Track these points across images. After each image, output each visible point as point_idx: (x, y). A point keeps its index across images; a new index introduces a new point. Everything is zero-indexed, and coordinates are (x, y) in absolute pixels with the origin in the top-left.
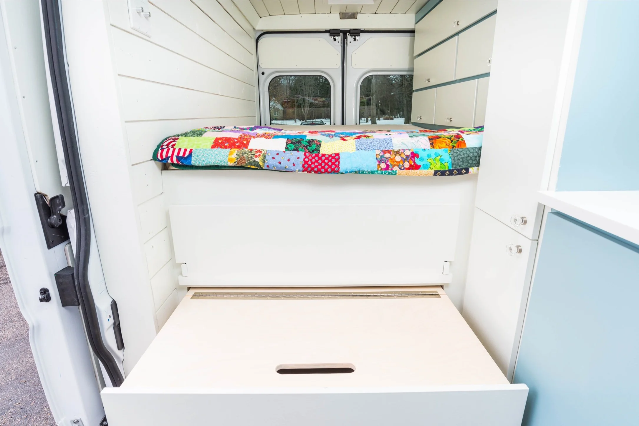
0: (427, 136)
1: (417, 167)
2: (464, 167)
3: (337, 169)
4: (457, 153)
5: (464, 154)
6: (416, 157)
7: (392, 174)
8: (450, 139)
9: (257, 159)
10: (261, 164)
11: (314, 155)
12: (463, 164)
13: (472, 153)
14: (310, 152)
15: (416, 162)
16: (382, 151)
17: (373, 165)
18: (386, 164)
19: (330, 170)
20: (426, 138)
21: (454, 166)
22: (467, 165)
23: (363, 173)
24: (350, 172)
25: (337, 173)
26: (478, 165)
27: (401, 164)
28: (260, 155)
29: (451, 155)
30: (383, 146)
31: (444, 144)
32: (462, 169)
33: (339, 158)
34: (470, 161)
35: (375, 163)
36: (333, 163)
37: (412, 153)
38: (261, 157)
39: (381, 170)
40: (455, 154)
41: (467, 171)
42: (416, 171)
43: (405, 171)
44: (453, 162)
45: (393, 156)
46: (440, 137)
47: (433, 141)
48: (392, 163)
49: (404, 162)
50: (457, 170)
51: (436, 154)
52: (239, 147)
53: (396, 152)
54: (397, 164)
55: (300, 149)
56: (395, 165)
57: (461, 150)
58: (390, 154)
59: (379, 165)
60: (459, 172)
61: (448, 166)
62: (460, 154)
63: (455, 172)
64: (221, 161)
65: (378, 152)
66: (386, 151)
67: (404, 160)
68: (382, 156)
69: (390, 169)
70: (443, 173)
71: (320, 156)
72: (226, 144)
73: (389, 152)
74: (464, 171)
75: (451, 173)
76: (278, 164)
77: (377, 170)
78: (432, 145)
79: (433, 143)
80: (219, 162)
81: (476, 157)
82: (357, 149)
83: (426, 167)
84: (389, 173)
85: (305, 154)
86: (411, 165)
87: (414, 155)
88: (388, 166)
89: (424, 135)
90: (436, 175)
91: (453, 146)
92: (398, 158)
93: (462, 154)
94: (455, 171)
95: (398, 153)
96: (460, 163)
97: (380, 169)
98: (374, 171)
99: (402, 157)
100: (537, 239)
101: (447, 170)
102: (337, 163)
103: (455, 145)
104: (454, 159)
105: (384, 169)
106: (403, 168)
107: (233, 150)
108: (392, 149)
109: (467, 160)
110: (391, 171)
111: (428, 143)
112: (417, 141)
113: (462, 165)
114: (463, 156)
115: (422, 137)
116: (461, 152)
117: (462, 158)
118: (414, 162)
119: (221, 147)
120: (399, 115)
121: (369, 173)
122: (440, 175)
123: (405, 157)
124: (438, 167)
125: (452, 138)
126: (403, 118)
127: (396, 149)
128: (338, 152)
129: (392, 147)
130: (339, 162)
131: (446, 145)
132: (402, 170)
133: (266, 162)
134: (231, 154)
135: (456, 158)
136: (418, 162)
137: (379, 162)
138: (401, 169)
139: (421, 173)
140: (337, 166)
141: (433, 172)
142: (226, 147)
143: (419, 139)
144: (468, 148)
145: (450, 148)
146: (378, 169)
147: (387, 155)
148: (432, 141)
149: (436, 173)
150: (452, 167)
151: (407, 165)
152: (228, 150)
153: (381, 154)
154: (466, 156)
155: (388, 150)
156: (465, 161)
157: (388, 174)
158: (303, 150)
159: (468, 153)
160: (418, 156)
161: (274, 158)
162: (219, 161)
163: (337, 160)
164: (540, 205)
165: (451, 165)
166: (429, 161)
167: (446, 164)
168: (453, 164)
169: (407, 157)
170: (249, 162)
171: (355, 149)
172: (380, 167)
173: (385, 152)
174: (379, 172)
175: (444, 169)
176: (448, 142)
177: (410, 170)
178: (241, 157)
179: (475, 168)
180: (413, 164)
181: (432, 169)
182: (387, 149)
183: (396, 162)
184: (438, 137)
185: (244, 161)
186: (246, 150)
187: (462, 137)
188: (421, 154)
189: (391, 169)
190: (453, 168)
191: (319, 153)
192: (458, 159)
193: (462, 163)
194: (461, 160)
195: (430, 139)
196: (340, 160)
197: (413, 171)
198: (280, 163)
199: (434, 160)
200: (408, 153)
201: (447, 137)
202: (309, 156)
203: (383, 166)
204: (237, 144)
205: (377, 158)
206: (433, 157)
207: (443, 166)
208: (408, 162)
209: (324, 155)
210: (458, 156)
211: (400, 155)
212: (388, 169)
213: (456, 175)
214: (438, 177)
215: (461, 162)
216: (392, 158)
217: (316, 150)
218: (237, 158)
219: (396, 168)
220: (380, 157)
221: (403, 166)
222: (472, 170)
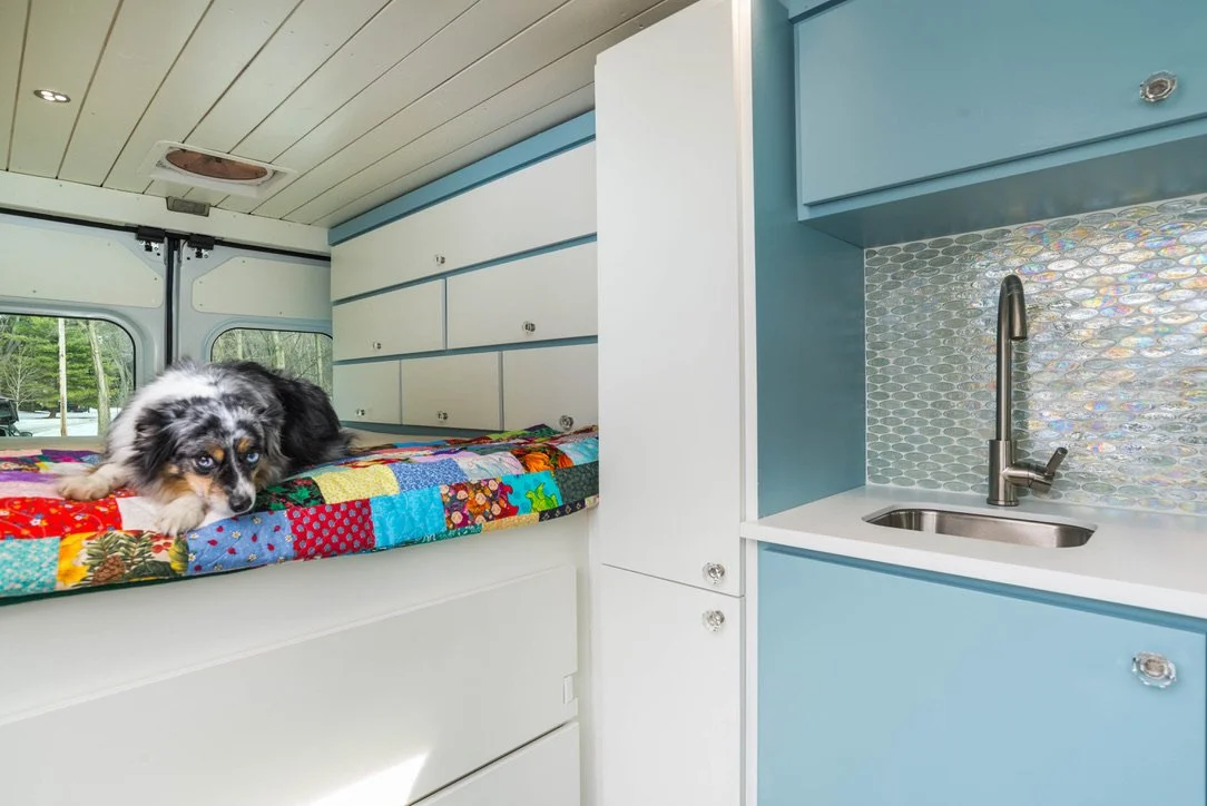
1: (513, 511)
2: (578, 497)
3: (369, 540)
4: (563, 476)
5: (574, 477)
6: (508, 492)
7: (474, 533)
8: (548, 453)
11: (312, 511)
12: (575, 493)
13: (584, 473)
14: (299, 504)
15: (509, 500)
16: (450, 486)
17: (437, 521)
18: (463, 514)
19: (356, 544)
22: (581, 494)
24: (396, 545)
25: (371, 551)
26: (595, 491)
27: (487, 510)
29: (556, 481)
30: (452, 476)
31: (542, 463)
32: (576, 502)
33: (370, 513)
34: (584, 488)
35: (442, 514)
36: (361, 527)
37: (501, 485)
39: (454, 528)
40: (562, 479)
41: (583, 506)
42: (512, 518)
43: (496, 522)
44: (562, 493)
45: (471, 494)
48: (472, 510)
49: (491, 504)
50: (570, 504)
51: (535, 481)
53: (475, 485)
54: (481, 511)
56: (478, 514)
57: (568, 470)
58: (466, 490)
60: (573, 508)
61: (557, 501)
62: (569, 478)
63: (568, 510)
65: (444, 489)
66: (458, 485)
67: (490, 501)
68: (454, 498)
69: (469, 522)
70: (552, 514)
71: (327, 510)
73: (464, 487)
74: (578, 505)
75: (562, 511)
77: (446, 529)
78: (525, 466)
79: (526, 462)
83: (527, 510)
84: (469, 532)
86: (502, 509)
87: (504, 489)
88: (465, 518)
90: (543, 520)
91: (555, 465)
92: (480, 499)
94: (567, 506)
95: (478, 487)
97: (451, 526)
98: (442, 533)
99: (486, 496)
101: (557, 508)
102: (367, 526)
103: (557, 462)
104: (563, 488)
105: (460, 525)
106: (491, 517)
108: (467, 480)
109: (579, 486)
110: (472, 527)
111: (519, 463)
113: (575, 495)
117: (573, 483)
118: (507, 502)
121: (432, 540)
122: (549, 519)
123: (491, 495)
124: (543, 506)
127: (474, 481)
128: (366, 497)
129: (466, 477)
130: (371, 523)
131: (545, 464)
132: (490, 520)
135: (565, 486)
136: (512, 500)
137: (449, 511)
138: (488, 520)
139: (521, 522)
140: (370, 533)
141: (537, 515)
144: (576, 467)
145: (552, 468)
146: (448, 527)
147: (462, 495)
148: (524, 460)
149: (542, 516)
151: (496, 510)
153: (450, 494)
154: (577, 479)
155: (461, 484)
156: (578, 488)
157: (467, 534)
159: (579, 473)
160: (511, 489)
163: (367, 518)
165: (561, 498)
166: (529, 496)
167: (553, 498)
168: (563, 497)
169: (494, 493)
171: (398, 490)
172: (452, 522)
173: (456, 488)
174: (451, 533)
175: (552, 507)
176: (546, 460)
177: (503, 519)
179: (591, 498)
180: (505, 506)
181: (535, 510)
182: (459, 482)
183: (478, 506)
184: (526, 451)
188: (516, 485)
189: (472, 523)
190: (564, 502)
191: (323, 504)
192: (568, 487)
193: (573, 492)
194: (572, 487)
195: (519, 457)
196: (374, 517)
197: (507, 519)
199: (536, 492)
200: (494, 486)
201: (542, 450)
202: (302, 516)
203: (457, 517)
205: (443, 504)
206: (533, 488)
207: (550, 502)
208: (498, 503)
209: (335, 507)
210: (567, 481)
211: (482, 491)
212: (467, 524)
213: (569, 514)
214: (546, 523)
215: (572, 490)
216: (470, 499)
217: (312, 497)
219: (480, 519)
220: (448, 500)
221: (491, 513)
222: (589, 501)
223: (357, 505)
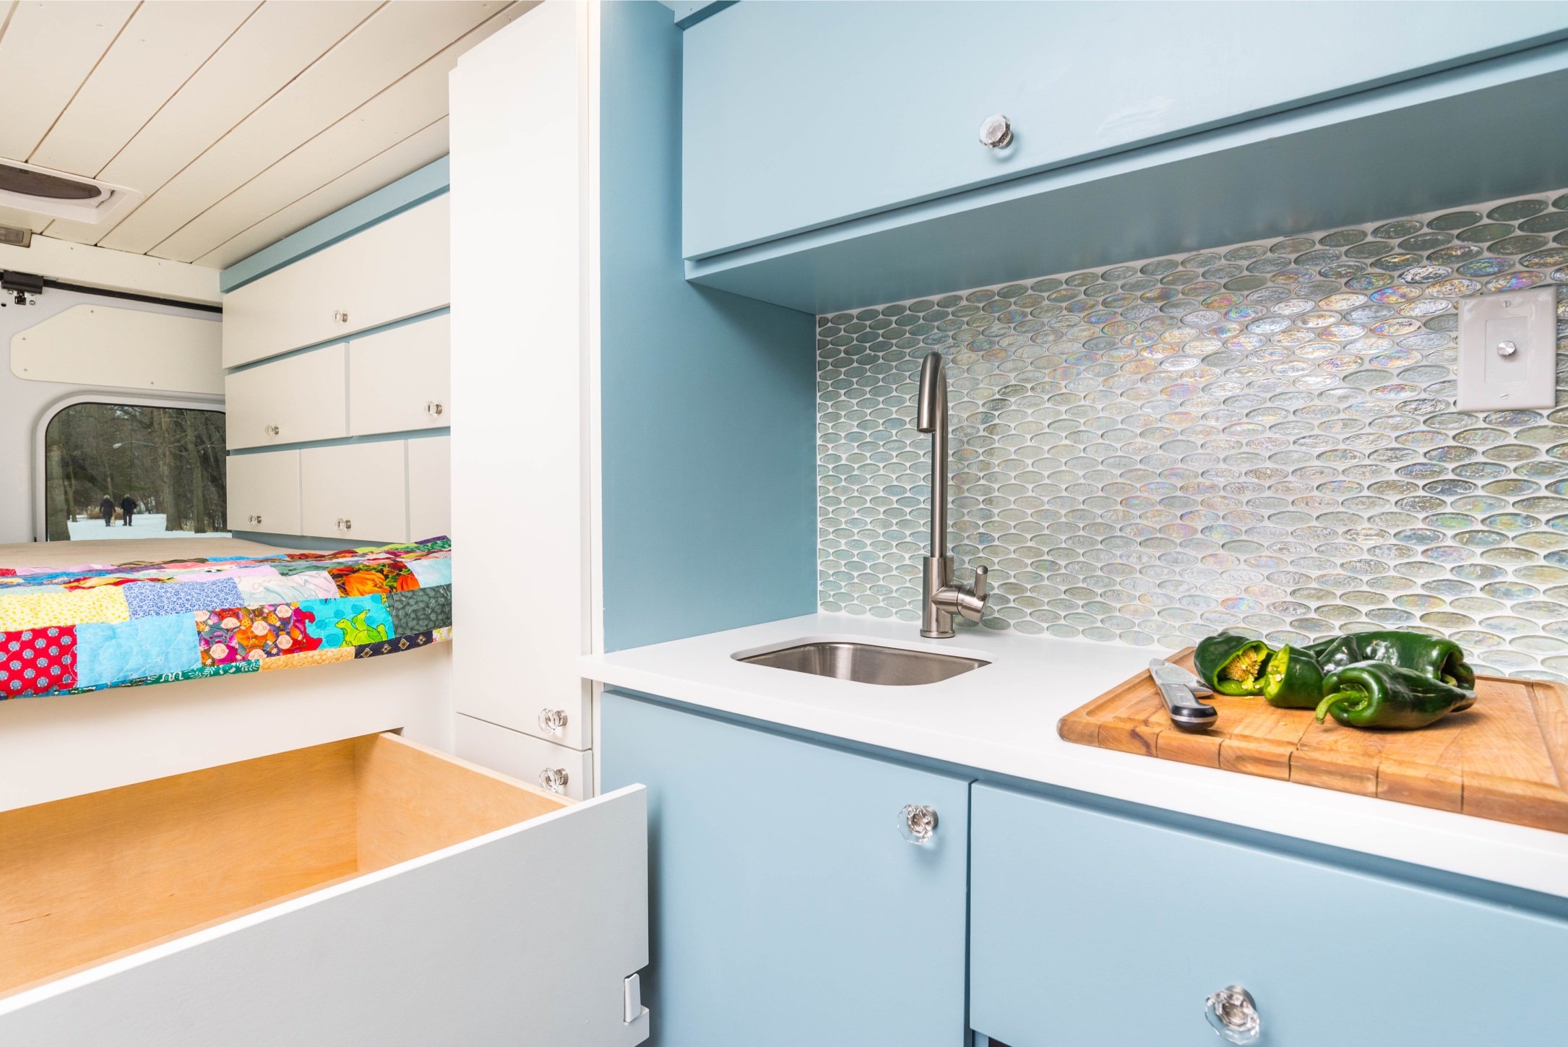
0: (324, 568)
1: (313, 644)
2: (422, 629)
3: (67, 679)
4: (401, 601)
5: (416, 603)
6: (307, 621)
7: (246, 672)
8: (381, 571)
12: (418, 624)
13: (434, 598)
15: (309, 631)
16: (213, 612)
17: (187, 654)
18: (228, 647)
19: (43, 682)
20: (325, 574)
21: (400, 630)
22: (427, 626)
23: (157, 681)
24: (115, 686)
25: (70, 693)
26: (447, 621)
27: (270, 643)
29: (389, 607)
30: (215, 599)
31: (370, 584)
32: (417, 636)
34: (433, 617)
35: (195, 647)
36: (54, 661)
37: (297, 612)
39: (213, 664)
40: (398, 605)
41: (429, 639)
42: (310, 653)
43: (283, 657)
44: (396, 623)
45: (246, 622)
46: (358, 570)
47: (343, 577)
48: (245, 643)
49: (278, 636)
50: (408, 638)
51: (354, 607)
53: (254, 611)
54: (260, 643)
56: (254, 647)
57: (409, 594)
58: (236, 619)
59: (206, 653)
60: (413, 643)
61: (385, 633)
62: (408, 604)
63: (404, 644)
65: (202, 616)
66: (223, 610)
67: (276, 631)
68: (215, 627)
69: (238, 657)
70: (376, 649)
73: (234, 613)
74: (421, 639)
75: (394, 646)
77: (200, 666)
78: (343, 588)
79: (344, 584)
81: (443, 605)
82: (135, 613)
83: (335, 641)
84: (238, 670)
86: (295, 642)
87: (302, 616)
88: (232, 652)
89: (317, 568)
90: (362, 657)
91: (392, 588)
92: (260, 628)
93: (412, 602)
94: (403, 640)
95: (258, 613)
96: (412, 624)
97: (209, 662)
98: (193, 670)
99: (270, 625)
100: (590, 747)
101: (386, 642)
102: (67, 660)
103: (395, 584)
104: (397, 616)
105: (222, 661)
106: (275, 651)
108: (240, 604)
109: (425, 614)
110: (243, 664)
111: (332, 586)
112: (302, 583)
113: (417, 627)
114: (415, 607)
115: (314, 573)
116: (411, 598)
117: (414, 611)
118: (304, 632)
121: (177, 679)
122: (371, 655)
123: (278, 624)
124: (364, 639)
125: (386, 570)
127: (253, 606)
128: (69, 624)
129: (241, 602)
130: (74, 656)
131: (376, 586)
132: (274, 655)
135: (401, 613)
136: (313, 630)
137: (207, 642)
138: (269, 654)
139: (324, 657)
140: (70, 670)
141: (353, 650)
143: (306, 578)
144: (424, 590)
145: (384, 591)
146: (204, 664)
147: (230, 622)
148: (341, 581)
149: (360, 651)
150: (395, 633)
151: (285, 642)
153: (210, 622)
154: (422, 605)
155: (230, 610)
156: (422, 617)
157: (234, 673)
159: (425, 598)
160: (311, 617)
163: (68, 650)
164: (584, 680)
165: (393, 629)
166: (341, 625)
167: (381, 628)
168: (396, 627)
169: (285, 621)
171: (128, 614)
172: (210, 657)
173: (222, 615)
174: (208, 670)
175: (378, 640)
176: (377, 580)
177: (296, 654)
179: (444, 630)
180: (300, 638)
182: (227, 606)
183: (256, 637)
184: (351, 570)
187: (405, 567)
188: (319, 613)
189: (244, 659)
190: (398, 636)
192: (406, 615)
193: (415, 622)
194: (413, 615)
195: (334, 577)
196: (80, 649)
197: (302, 654)
199: (353, 622)
200: (285, 612)
201: (374, 569)
203: (219, 651)
205: (199, 633)
206: (350, 616)
207: (375, 633)
208: (288, 634)
210: (403, 608)
211: (265, 619)
212: (235, 660)
213: (407, 649)
214: (366, 661)
215: (413, 619)
216: (243, 628)
219: (256, 654)
220: (207, 629)
221: (276, 646)
222: (438, 634)
223: (52, 633)
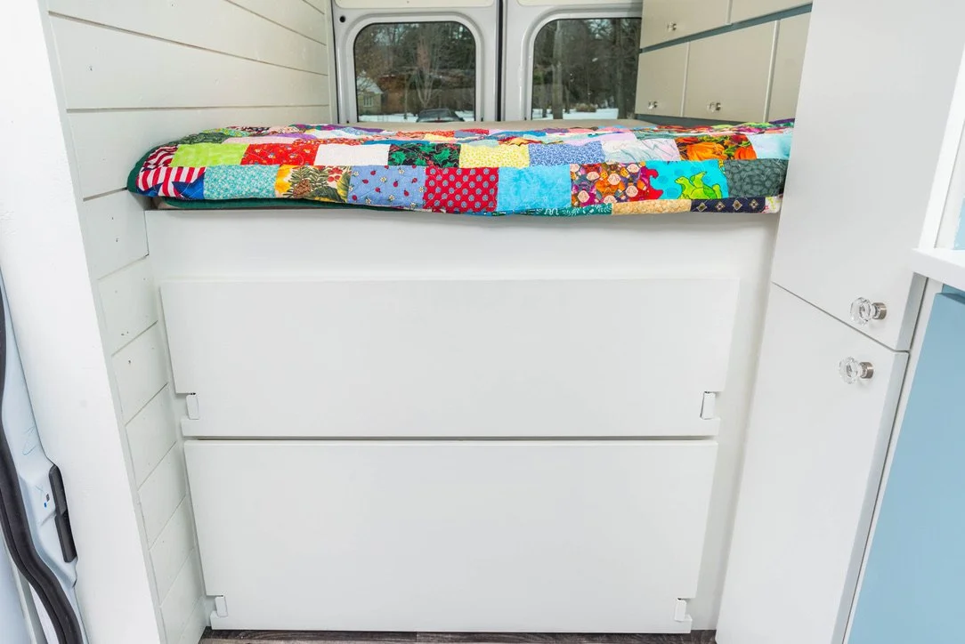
0: (673, 137)
1: (655, 194)
2: (755, 194)
3: (491, 205)
4: (738, 167)
5: (752, 170)
6: (651, 176)
7: (601, 213)
8: (722, 143)
9: (333, 185)
10: (341, 192)
11: (446, 172)
12: (752, 188)
13: (770, 167)
14: (438, 164)
15: (652, 184)
16: (582, 166)
17: (561, 196)
18: (590, 193)
19: (478, 205)
20: (672, 142)
21: (734, 192)
22: (761, 191)
23: (542, 214)
24: (518, 213)
25: (492, 214)
26: (780, 191)
27: (620, 191)
28: (338, 177)
29: (725, 171)
30: (584, 156)
31: (710, 151)
32: (751, 199)
33: (497, 180)
34: (768, 184)
35: (568, 191)
36: (485, 191)
37: (644, 169)
38: (341, 181)
39: (579, 205)
40: (735, 170)
41: (762, 204)
42: (653, 202)
43: (630, 203)
44: (731, 185)
45: (604, 174)
46: (702, 141)
47: (685, 147)
48: (601, 190)
49: (627, 186)
50: (741, 200)
51: (693, 169)
52: (296, 162)
53: (610, 166)
54: (613, 190)
55: (418, 160)
56: (608, 193)
57: (746, 163)
58: (598, 172)
59: (575, 196)
60: (746, 209)
61: (720, 192)
62: (744, 170)
63: (737, 205)
64: (261, 190)
65: (575, 168)
66: (589, 166)
67: (626, 182)
68: (583, 178)
69: (596, 201)
70: (711, 206)
71: (459, 172)
72: (271, 156)
73: (595, 168)
74: (754, 204)
75: (728, 208)
76: (374, 193)
77: (570, 206)
78: (684, 154)
79: (685, 151)
80: (257, 191)
81: (778, 175)
82: (533, 162)
83: (674, 194)
84: (597, 210)
85: (428, 172)
86: (640, 191)
87: (647, 173)
88: (592, 196)
89: (667, 136)
90: (697, 210)
91: (729, 156)
92: (614, 179)
93: (748, 169)
94: (736, 202)
95: (614, 168)
96: (746, 187)
97: (576, 203)
98: (565, 209)
99: (622, 177)
100: (908, 349)
101: (721, 200)
102: (492, 191)
103: (733, 153)
104: (732, 179)
105: (585, 204)
106: (623, 198)
107: (284, 167)
108: (602, 160)
109: (760, 181)
110: (599, 206)
111: (677, 151)
112: (652, 146)
113: (751, 191)
114: (750, 173)
115: (663, 140)
116: (746, 166)
117: (749, 176)
118: (648, 185)
119: (261, 163)
120: (606, 103)
121: (554, 214)
122: (706, 210)
123: (628, 176)
124: (699, 194)
125: (726, 142)
126: (615, 107)
127: (611, 161)
128: (496, 166)
129: (602, 158)
130: (496, 189)
131: (714, 153)
132: (622, 201)
133: (351, 189)
134: (280, 174)
135: (737, 177)
136: (655, 184)
137: (577, 188)
138: (619, 200)
139: (664, 207)
140: (493, 198)
141: (689, 203)
142: (270, 162)
143: (657, 143)
144: (759, 160)
145: (722, 158)
146: (573, 205)
147: (592, 176)
148: (684, 148)
149: (695, 205)
150: (730, 193)
151: (632, 191)
152: (274, 167)
153: (580, 174)
154: (757, 173)
155: (594, 165)
156: (756, 182)
157: (593, 213)
158: (424, 162)
159: (762, 167)
160: (655, 174)
161: (366, 181)
162: (257, 188)
163: (493, 185)
164: (916, 277)
165: (727, 189)
166: (679, 182)
167: (716, 188)
168: (730, 189)
169: (633, 175)
170: (316, 190)
171: (529, 162)
172: (578, 200)
173: (588, 168)
174: (575, 210)
175: (713, 197)
176: (717, 149)
177: (640, 202)
178: (299, 181)
180: (645, 189)
181: (686, 197)
182: (592, 162)
183: (610, 186)
184: (694, 141)
185: (306, 189)
186: (311, 167)
187: (746, 139)
188: (662, 171)
189: (600, 202)
190: (732, 196)
191: (456, 166)
192: (741, 179)
193: (749, 186)
194: (747, 180)
195: (679, 145)
196: (500, 184)
197: (646, 202)
198: (378, 190)
199: (691, 180)
200: (635, 169)
201: (716, 141)
202: (437, 174)
203: (584, 196)
204: (292, 157)
205: (572, 180)
206: (689, 174)
207: (711, 191)
208: (635, 185)
209: (466, 171)
210: (740, 172)
211: (618, 172)
212: (594, 203)
213: (739, 211)
214: (700, 215)
215: (748, 183)
216: (601, 179)
217: (450, 160)
218: (294, 183)
219: (609, 199)
220: (577, 178)
221: (625, 194)
222: (771, 203)
223: (486, 172)
